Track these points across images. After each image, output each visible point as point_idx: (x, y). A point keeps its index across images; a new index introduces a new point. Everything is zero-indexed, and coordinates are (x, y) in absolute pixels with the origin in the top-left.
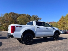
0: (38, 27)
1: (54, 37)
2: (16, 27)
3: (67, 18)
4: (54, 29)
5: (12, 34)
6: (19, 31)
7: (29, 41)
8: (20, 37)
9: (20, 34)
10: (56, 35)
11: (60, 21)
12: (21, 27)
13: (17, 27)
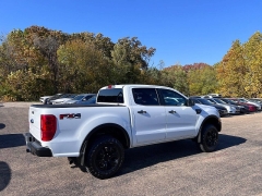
0: (141, 112)
1: (199, 140)
2: (58, 117)
3: (253, 50)
4: (199, 111)
5: (44, 144)
6: (72, 131)
7: (110, 166)
8: (77, 154)
9: (75, 142)
10: (209, 134)
11: (226, 61)
12: (79, 115)
13: (62, 116)
